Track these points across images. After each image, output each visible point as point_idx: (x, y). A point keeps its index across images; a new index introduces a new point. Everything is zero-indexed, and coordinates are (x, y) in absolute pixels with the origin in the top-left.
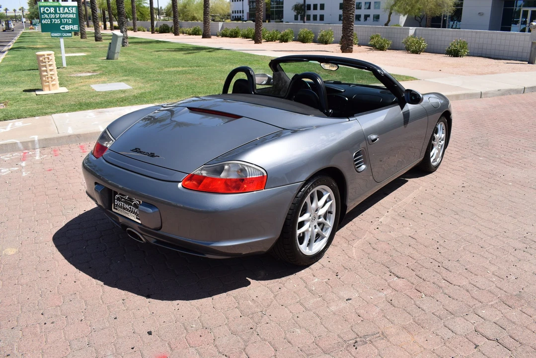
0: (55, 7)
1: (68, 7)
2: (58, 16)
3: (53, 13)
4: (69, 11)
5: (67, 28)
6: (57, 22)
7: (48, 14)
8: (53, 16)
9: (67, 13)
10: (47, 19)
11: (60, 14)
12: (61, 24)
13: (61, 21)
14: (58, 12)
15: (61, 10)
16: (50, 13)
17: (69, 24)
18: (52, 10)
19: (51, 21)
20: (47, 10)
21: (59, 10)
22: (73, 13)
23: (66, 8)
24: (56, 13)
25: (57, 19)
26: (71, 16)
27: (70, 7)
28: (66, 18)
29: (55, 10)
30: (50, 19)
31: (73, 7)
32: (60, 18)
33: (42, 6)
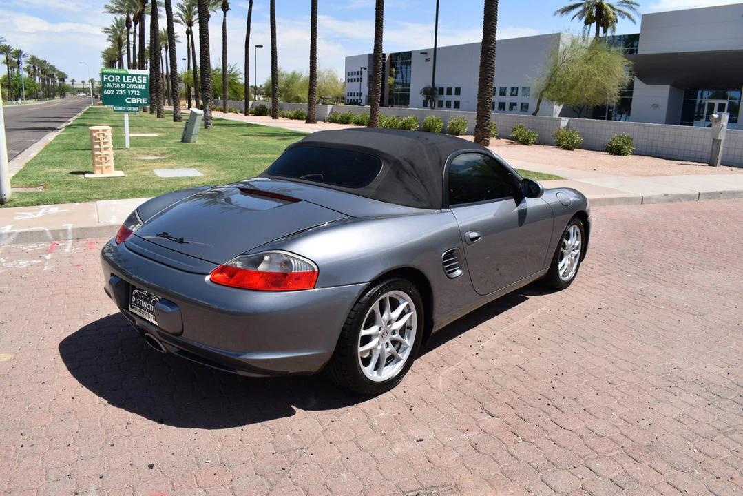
0: (121, 75)
1: (137, 76)
2: (123, 86)
3: (117, 83)
4: (138, 80)
5: (134, 101)
6: (123, 92)
7: (112, 83)
8: (117, 86)
9: (134, 83)
10: (111, 89)
11: (126, 83)
12: (127, 95)
13: (127, 92)
14: (124, 81)
15: (128, 79)
16: (114, 82)
17: (136, 97)
18: (117, 79)
19: (115, 92)
20: (111, 78)
21: (126, 80)
22: (142, 84)
23: (134, 77)
24: (121, 82)
25: (123, 89)
26: (140, 87)
27: (139, 75)
28: (134, 89)
29: (121, 79)
30: (115, 89)
31: (142, 76)
32: (125, 88)
33: (105, 74)
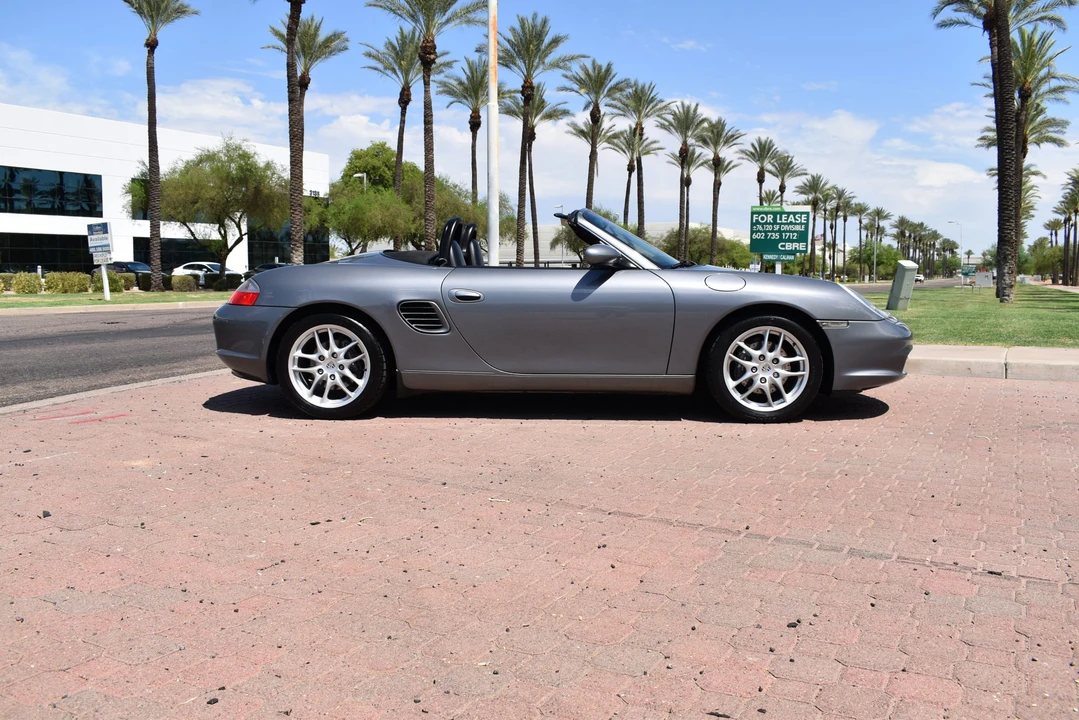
0: (775, 214)
1: (795, 214)
2: (777, 228)
3: (770, 224)
4: (796, 219)
5: (789, 246)
6: (775, 236)
7: (763, 224)
8: (769, 228)
9: (791, 223)
10: (761, 232)
11: (781, 224)
12: (781, 240)
13: (781, 236)
14: (778, 221)
15: (784, 218)
16: (766, 223)
17: (792, 241)
18: (770, 218)
19: (766, 236)
20: (763, 219)
21: (781, 219)
22: (801, 224)
23: (791, 216)
24: (775, 222)
25: (775, 232)
26: (798, 228)
27: (798, 213)
28: (790, 231)
29: (775, 219)
30: (766, 232)
31: (802, 213)
32: (779, 231)
33: (756, 213)
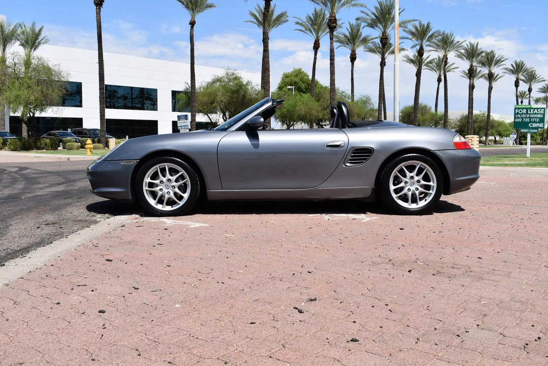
0: (527, 109)
2: (528, 116)
3: (524, 114)
4: (538, 112)
5: (534, 125)
6: (527, 120)
7: (521, 114)
8: (524, 116)
9: (536, 113)
10: (520, 118)
12: (530, 122)
13: (530, 120)
14: (529, 113)
15: (532, 111)
16: (522, 114)
17: (536, 123)
18: (525, 111)
19: (522, 120)
20: (521, 111)
21: (530, 111)
22: (541, 114)
23: (536, 110)
24: (527, 113)
25: (527, 118)
26: (539, 116)
27: (539, 108)
28: (535, 118)
29: (527, 112)
30: (522, 118)
31: (541, 108)
32: (529, 117)
33: (517, 109)
